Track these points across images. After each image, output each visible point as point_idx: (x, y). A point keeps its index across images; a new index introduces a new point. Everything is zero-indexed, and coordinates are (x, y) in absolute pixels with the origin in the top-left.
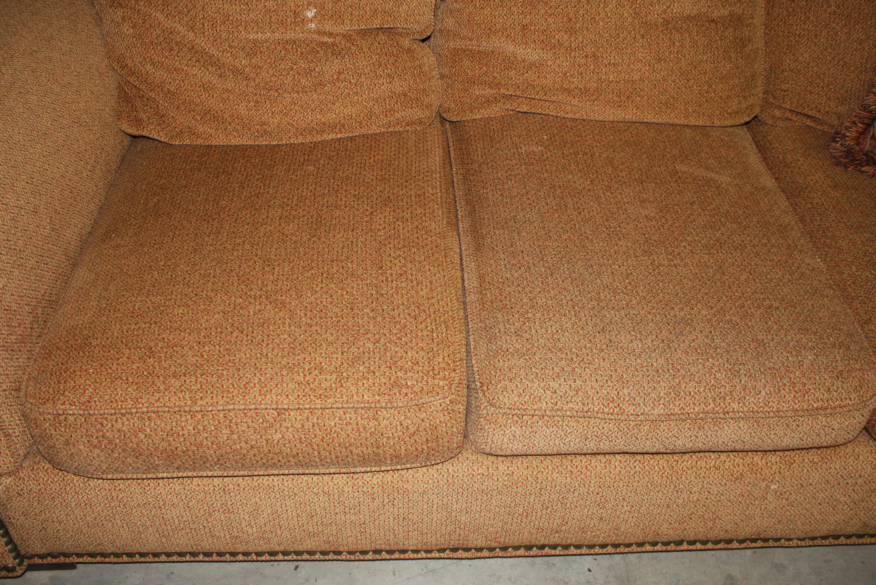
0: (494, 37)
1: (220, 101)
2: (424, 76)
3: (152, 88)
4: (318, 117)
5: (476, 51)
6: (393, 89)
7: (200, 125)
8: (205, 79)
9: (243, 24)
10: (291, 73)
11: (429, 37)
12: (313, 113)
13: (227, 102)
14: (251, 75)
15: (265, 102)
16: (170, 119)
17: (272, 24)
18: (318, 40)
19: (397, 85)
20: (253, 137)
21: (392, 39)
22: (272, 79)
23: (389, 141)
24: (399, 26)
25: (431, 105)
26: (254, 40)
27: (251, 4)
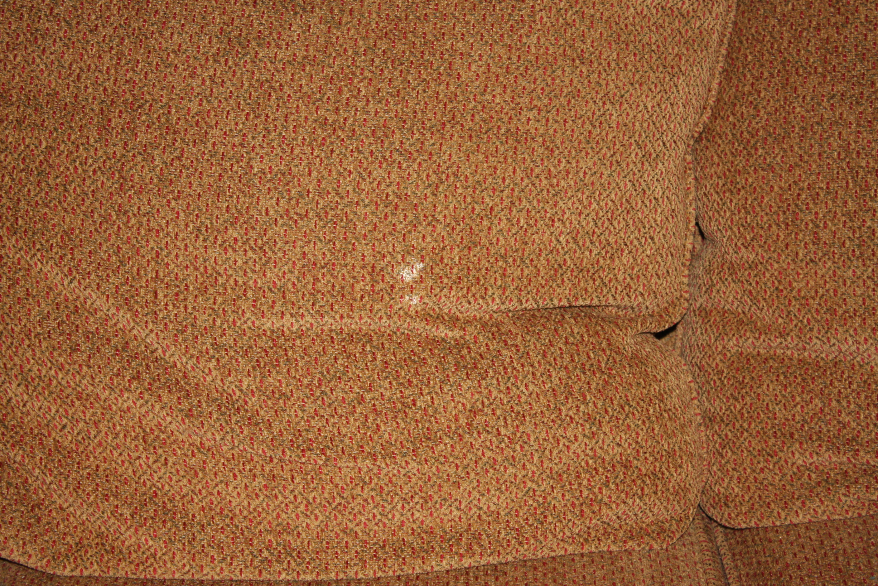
0: (840, 330)
1: (182, 473)
2: (670, 419)
3: (18, 438)
4: (417, 515)
5: (795, 362)
6: (599, 451)
7: (128, 529)
8: (150, 422)
9: (250, 293)
10: (358, 410)
11: (673, 328)
12: (407, 507)
13: (200, 475)
14: (262, 413)
15: (293, 478)
16: (54, 514)
17: (319, 296)
18: (424, 335)
19: (607, 442)
20: (256, 562)
21: (597, 333)
22: (313, 423)
23: (588, 577)
24: (611, 301)
25: (686, 490)
26: (272, 332)
27: (270, 249)
